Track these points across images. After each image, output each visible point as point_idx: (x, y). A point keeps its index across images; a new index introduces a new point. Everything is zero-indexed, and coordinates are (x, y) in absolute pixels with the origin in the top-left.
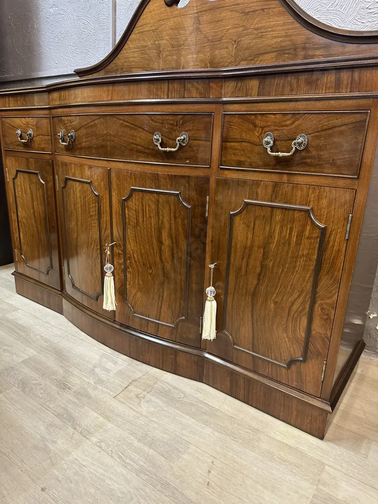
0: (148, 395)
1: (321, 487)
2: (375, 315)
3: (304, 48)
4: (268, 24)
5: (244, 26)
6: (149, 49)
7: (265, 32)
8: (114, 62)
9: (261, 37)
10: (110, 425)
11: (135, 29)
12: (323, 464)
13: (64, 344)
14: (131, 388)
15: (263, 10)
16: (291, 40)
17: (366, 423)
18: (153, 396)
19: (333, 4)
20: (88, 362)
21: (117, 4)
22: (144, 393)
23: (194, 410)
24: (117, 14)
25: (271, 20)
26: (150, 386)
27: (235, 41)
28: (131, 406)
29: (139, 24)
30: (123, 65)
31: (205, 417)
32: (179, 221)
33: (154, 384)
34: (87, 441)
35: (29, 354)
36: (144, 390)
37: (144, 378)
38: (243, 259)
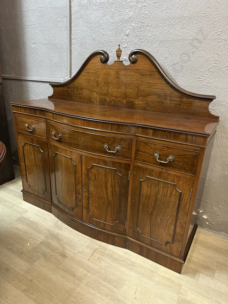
0: (103, 257)
1: (180, 295)
2: (202, 211)
3: (170, 96)
4: (153, 82)
5: (141, 80)
6: (92, 81)
7: (152, 85)
8: (73, 84)
9: (150, 87)
10: (89, 274)
11: (84, 70)
12: (181, 285)
13: (57, 231)
14: (95, 254)
15: (150, 75)
16: (164, 92)
17: (198, 264)
18: (105, 257)
19: (183, 73)
20: (71, 241)
21: (72, 50)
22: (101, 256)
23: (125, 263)
24: (72, 55)
25: (155, 80)
26: (103, 253)
27: (137, 87)
28: (97, 264)
29: (86, 68)
30: (78, 86)
31: (130, 267)
32: (116, 180)
33: (105, 251)
34: (82, 283)
35: (42, 239)
36: (101, 255)
37: (100, 249)
38: (146, 200)
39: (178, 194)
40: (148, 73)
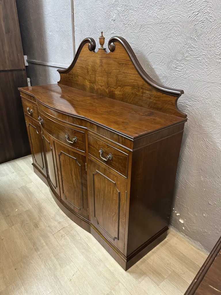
0: (66, 236)
1: (112, 291)
2: (179, 215)
3: (142, 88)
4: (128, 72)
5: (119, 70)
6: (84, 69)
7: (127, 75)
8: (72, 70)
9: (126, 77)
10: (46, 247)
11: (78, 58)
12: (119, 282)
13: (44, 205)
14: (61, 231)
15: (126, 64)
16: (137, 83)
18: (68, 236)
19: (161, 62)
20: (50, 215)
21: (75, 37)
22: (65, 235)
23: (81, 247)
24: (76, 42)
25: (129, 70)
26: (69, 232)
27: (116, 76)
28: (57, 240)
29: (80, 55)
30: (75, 73)
31: (83, 251)
32: (77, 169)
33: (71, 231)
34: (36, 253)
35: (29, 208)
36: (66, 233)
37: (68, 227)
38: (98, 192)
39: (117, 194)
40: (123, 63)
